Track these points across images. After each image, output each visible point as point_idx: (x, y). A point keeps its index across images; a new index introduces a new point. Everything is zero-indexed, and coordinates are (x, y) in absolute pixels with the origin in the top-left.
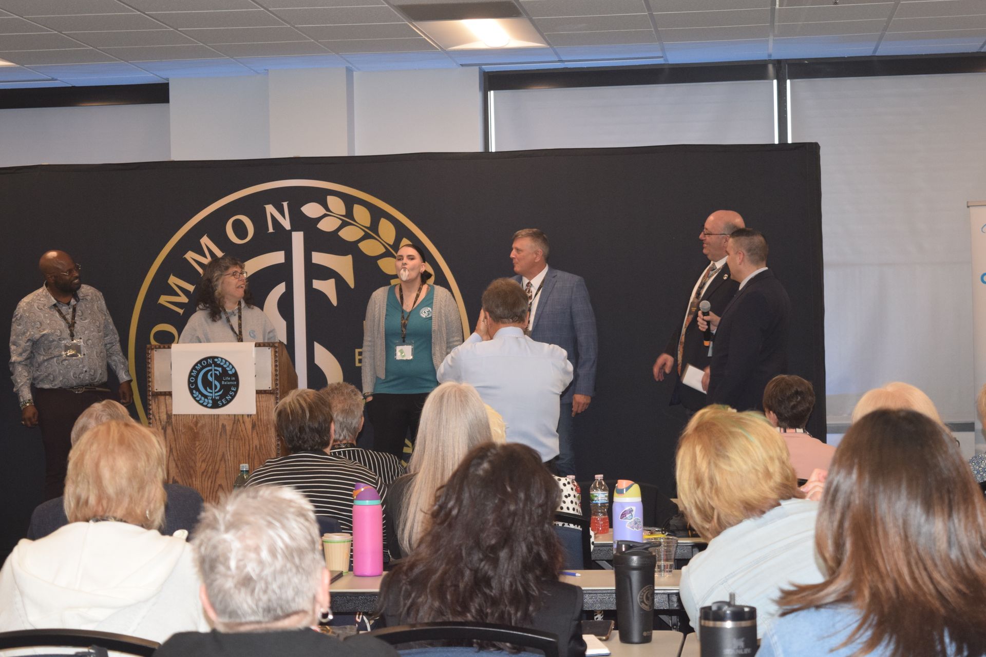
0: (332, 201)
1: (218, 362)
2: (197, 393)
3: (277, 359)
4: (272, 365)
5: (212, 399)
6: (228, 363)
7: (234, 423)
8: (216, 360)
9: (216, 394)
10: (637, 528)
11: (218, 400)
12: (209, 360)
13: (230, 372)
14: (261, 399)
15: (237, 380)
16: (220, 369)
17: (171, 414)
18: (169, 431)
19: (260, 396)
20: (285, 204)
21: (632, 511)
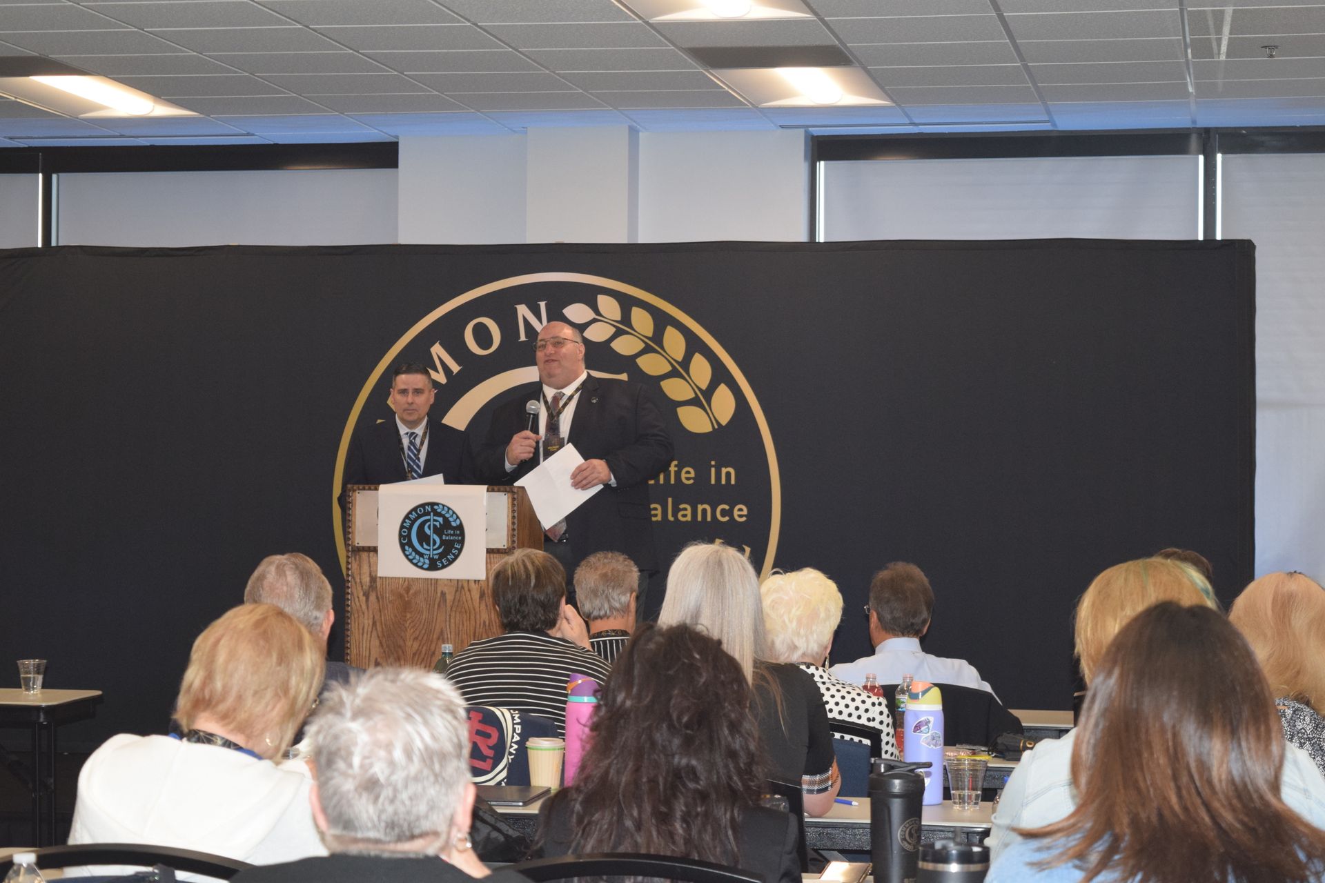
0: (604, 302)
1: (439, 510)
2: (411, 550)
3: (516, 508)
4: (508, 516)
5: (429, 559)
6: (451, 512)
7: (457, 591)
8: (436, 507)
9: (435, 552)
10: (935, 745)
11: (436, 560)
12: (427, 507)
13: (454, 524)
14: (492, 560)
15: (462, 534)
16: (441, 519)
17: (376, 575)
18: (373, 597)
19: (492, 556)
20: (543, 305)
21: (929, 722)
